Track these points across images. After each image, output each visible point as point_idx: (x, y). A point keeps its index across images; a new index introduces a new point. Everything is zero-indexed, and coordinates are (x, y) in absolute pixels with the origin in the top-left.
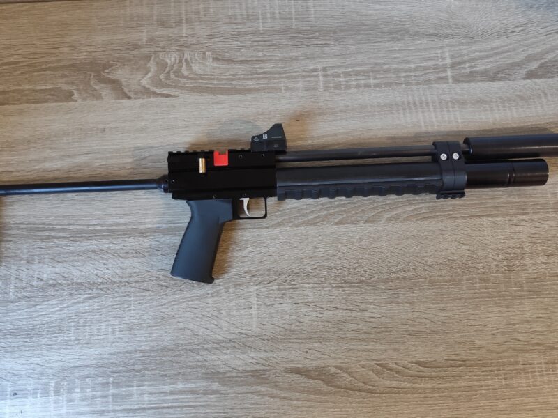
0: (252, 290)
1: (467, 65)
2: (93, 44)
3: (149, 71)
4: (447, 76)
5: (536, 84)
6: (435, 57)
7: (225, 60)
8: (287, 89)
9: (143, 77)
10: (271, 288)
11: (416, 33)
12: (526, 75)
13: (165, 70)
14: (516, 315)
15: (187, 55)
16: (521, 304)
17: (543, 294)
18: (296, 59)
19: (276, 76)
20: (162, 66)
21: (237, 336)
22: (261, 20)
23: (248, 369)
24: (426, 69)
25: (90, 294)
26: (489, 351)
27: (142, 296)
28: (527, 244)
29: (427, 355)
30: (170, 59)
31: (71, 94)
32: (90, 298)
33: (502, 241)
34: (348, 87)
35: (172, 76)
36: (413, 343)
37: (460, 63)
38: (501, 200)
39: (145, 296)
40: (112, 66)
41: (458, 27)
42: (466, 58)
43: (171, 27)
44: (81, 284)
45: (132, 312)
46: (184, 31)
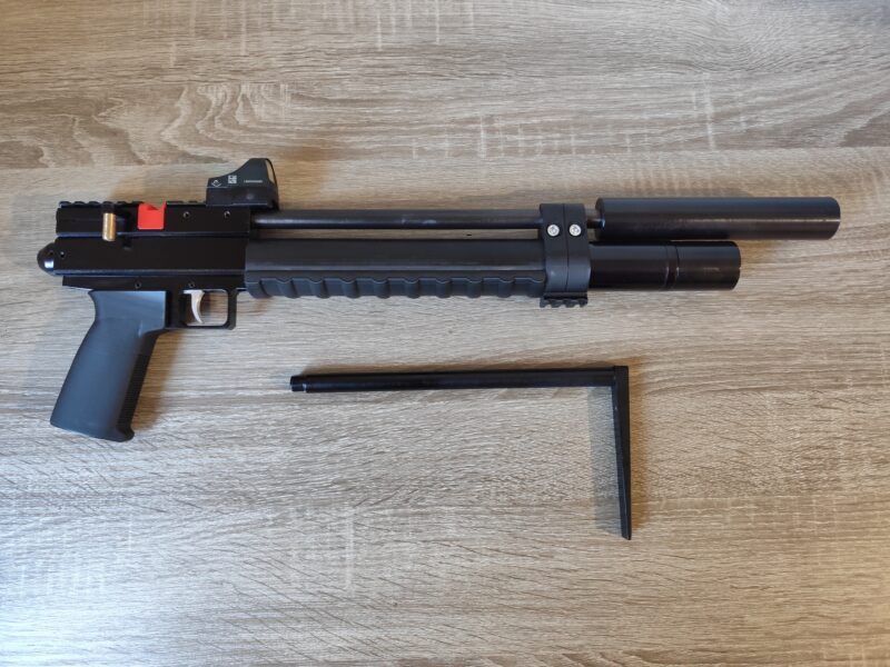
0: (345, 515)
1: (742, 118)
2: (82, 66)
3: (177, 116)
4: (707, 137)
5: (863, 155)
6: (685, 102)
7: (313, 99)
8: (421, 151)
9: (166, 126)
10: (381, 512)
11: (654, 60)
12: (845, 137)
13: (205, 114)
14: (820, 570)
15: (245, 89)
16: (828, 550)
17: (868, 533)
18: (440, 99)
19: (404, 128)
20: (202, 106)
21: (316, 599)
22: (379, 30)
23: (336, 659)
24: (669, 122)
25: (56, 514)
26: (770, 635)
27: (147, 521)
28: (842, 442)
29: (659, 641)
30: (216, 95)
31: (39, 153)
32: (56, 523)
33: (798, 435)
34: (530, 152)
35: (218, 125)
36: (633, 618)
37: (729, 115)
38: (799, 361)
39: (153, 520)
40: (112, 105)
41: (727, 50)
42: (740, 105)
43: (221, 38)
44: (39, 495)
45: (130, 549)
46: (243, 45)
